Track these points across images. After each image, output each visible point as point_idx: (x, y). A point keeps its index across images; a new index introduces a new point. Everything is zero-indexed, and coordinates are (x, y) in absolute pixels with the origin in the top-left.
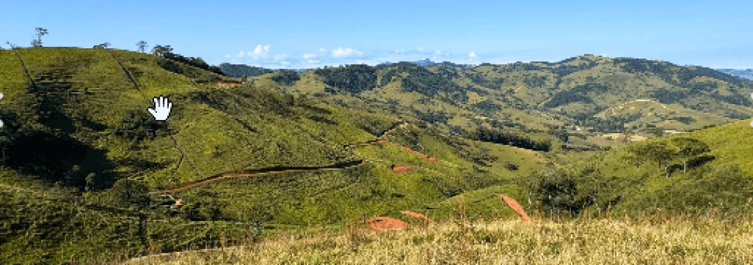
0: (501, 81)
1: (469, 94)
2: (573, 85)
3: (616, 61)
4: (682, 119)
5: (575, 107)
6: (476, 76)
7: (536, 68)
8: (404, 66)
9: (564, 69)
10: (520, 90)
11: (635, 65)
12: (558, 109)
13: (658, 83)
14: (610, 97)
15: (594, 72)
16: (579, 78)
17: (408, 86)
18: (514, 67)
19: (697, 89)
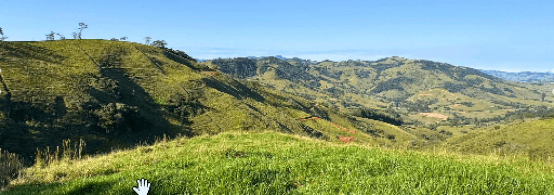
0: (341, 73)
1: (321, 82)
2: (388, 78)
3: (416, 62)
4: (465, 104)
5: (392, 93)
6: (323, 69)
7: (363, 65)
8: (273, 60)
9: (380, 66)
10: (353, 80)
11: (429, 65)
12: (381, 94)
13: (445, 78)
14: (415, 87)
15: (402, 69)
16: (392, 74)
17: (280, 74)
18: (347, 63)
19: (471, 83)
